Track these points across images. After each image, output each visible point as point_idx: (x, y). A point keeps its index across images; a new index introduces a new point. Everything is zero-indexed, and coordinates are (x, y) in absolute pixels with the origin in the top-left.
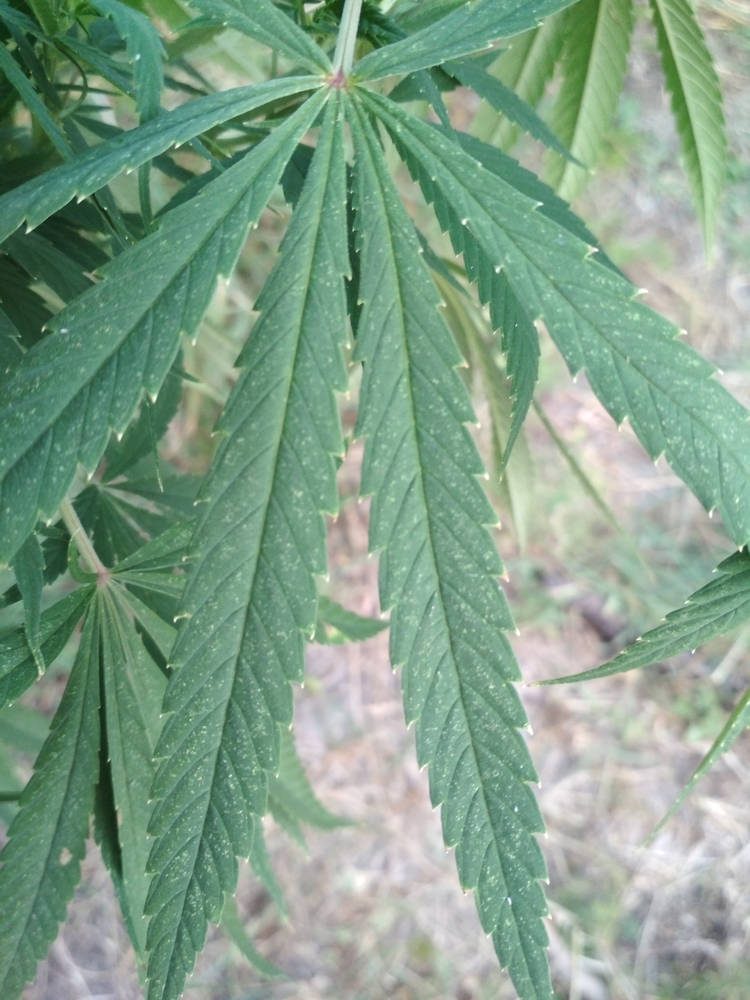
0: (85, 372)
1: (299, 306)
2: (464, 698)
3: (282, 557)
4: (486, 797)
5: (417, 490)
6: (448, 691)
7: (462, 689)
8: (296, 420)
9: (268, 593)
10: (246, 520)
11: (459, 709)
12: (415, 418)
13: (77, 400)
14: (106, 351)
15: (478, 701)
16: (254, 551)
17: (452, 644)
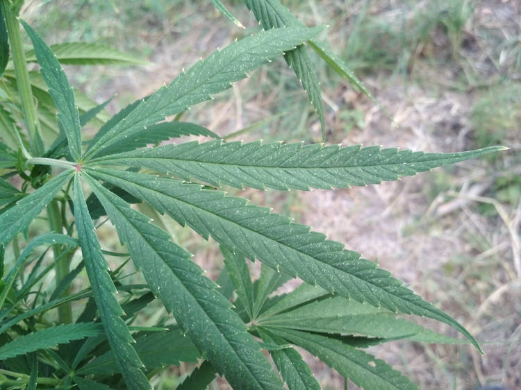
0: (177, 282)
1: (165, 197)
2: (325, 167)
3: (261, 224)
4: (364, 166)
5: (243, 168)
6: (322, 173)
7: (322, 167)
8: (209, 207)
9: (274, 232)
10: (244, 234)
11: (329, 170)
12: (216, 163)
13: (188, 287)
14: (170, 272)
15: (327, 162)
16: (257, 235)
17: (304, 167)
